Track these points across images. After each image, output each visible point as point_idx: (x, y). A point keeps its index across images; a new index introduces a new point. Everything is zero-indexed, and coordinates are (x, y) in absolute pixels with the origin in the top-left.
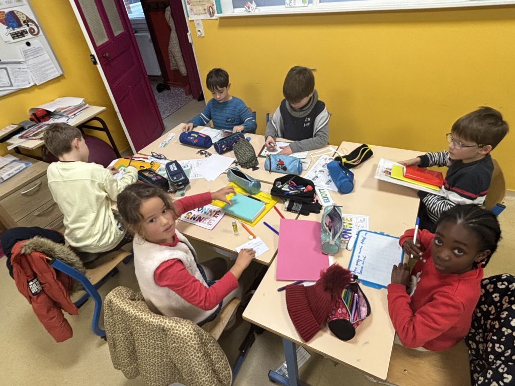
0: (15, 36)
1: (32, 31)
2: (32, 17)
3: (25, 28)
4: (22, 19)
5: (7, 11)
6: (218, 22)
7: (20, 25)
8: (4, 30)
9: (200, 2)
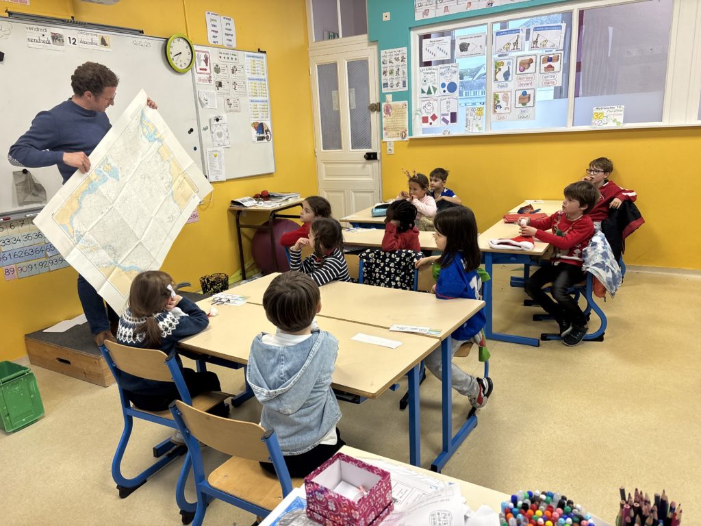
0: (259, 139)
1: (267, 138)
3: (265, 135)
4: (265, 129)
5: (260, 122)
6: (407, 143)
7: (263, 133)
8: (254, 134)
9: (395, 129)
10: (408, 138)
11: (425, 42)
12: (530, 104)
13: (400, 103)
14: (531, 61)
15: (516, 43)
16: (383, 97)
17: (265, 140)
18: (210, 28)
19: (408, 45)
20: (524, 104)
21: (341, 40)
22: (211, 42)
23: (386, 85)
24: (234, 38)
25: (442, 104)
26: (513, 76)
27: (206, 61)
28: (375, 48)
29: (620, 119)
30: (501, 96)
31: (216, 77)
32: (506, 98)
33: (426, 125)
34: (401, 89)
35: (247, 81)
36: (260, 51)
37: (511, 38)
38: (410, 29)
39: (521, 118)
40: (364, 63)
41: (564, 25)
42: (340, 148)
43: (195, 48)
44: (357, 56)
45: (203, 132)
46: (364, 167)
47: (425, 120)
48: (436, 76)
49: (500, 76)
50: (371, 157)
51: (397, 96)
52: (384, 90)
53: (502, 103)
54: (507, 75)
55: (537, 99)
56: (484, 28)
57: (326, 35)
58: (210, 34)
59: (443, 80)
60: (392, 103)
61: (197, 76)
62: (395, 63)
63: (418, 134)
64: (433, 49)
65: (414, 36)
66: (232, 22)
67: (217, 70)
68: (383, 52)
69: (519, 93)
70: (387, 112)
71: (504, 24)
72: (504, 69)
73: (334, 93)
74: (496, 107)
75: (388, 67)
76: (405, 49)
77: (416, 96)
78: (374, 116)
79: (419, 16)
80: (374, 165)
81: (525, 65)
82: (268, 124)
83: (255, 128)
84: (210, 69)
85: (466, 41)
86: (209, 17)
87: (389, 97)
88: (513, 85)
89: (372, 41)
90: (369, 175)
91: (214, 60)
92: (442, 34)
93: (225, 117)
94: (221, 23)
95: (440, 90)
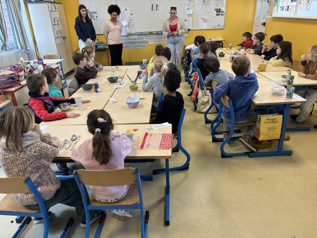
0: (217, 15)
1: (222, 15)
2: (224, 11)
3: (221, 13)
4: (221, 11)
5: (219, 8)
6: (272, 19)
7: (220, 12)
8: (215, 13)
17: (221, 15)
20: (308, 2)
50: (264, 24)
70: (270, 4)
82: (223, 9)
83: (216, 11)
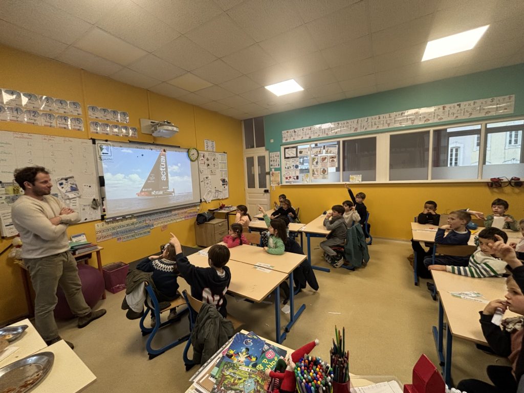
3: (225, 183)
5: (223, 179)
6: (280, 187)
8: (221, 183)
9: (275, 181)
10: (280, 185)
11: (286, 150)
12: (326, 173)
13: (277, 172)
14: (326, 158)
15: (320, 152)
16: (271, 169)
18: (205, 145)
19: (280, 151)
20: (324, 173)
21: (255, 148)
22: (206, 149)
23: (272, 165)
24: (214, 148)
25: (294, 173)
26: (319, 163)
27: (203, 156)
28: (268, 152)
29: (360, 180)
30: (315, 170)
31: (207, 162)
32: (317, 171)
33: (287, 180)
34: (277, 167)
35: (219, 164)
36: (224, 153)
37: (318, 150)
38: (281, 145)
39: (323, 178)
40: (264, 157)
41: (337, 146)
42: (254, 187)
43: (199, 152)
44: (262, 154)
45: (201, 183)
46: (264, 195)
47: (287, 178)
48: (291, 162)
49: (315, 163)
50: (266, 191)
51: (276, 169)
52: (271, 167)
53: (316, 173)
54: (317, 163)
55: (329, 172)
56: (308, 146)
57: (250, 146)
58: (206, 147)
59: (293, 164)
60: (274, 172)
61: (200, 162)
62: (275, 157)
63: (284, 183)
64: (290, 152)
65: (282, 148)
66: (214, 143)
67: (208, 160)
68: (270, 154)
69: (322, 169)
70: (273, 175)
71: (316, 145)
72: (316, 160)
73: (252, 168)
74: (313, 174)
75: (272, 159)
76: (279, 153)
77: (283, 169)
78: (268, 177)
79: (284, 141)
80: (267, 195)
81: (324, 159)
82: (227, 179)
83: (221, 181)
84: (205, 160)
85: (302, 150)
86: (205, 141)
87: (273, 170)
88: (320, 166)
89: (267, 150)
90: (265, 198)
91: (207, 156)
92: (293, 147)
93: (210, 176)
94: (210, 143)
95: (292, 168)
